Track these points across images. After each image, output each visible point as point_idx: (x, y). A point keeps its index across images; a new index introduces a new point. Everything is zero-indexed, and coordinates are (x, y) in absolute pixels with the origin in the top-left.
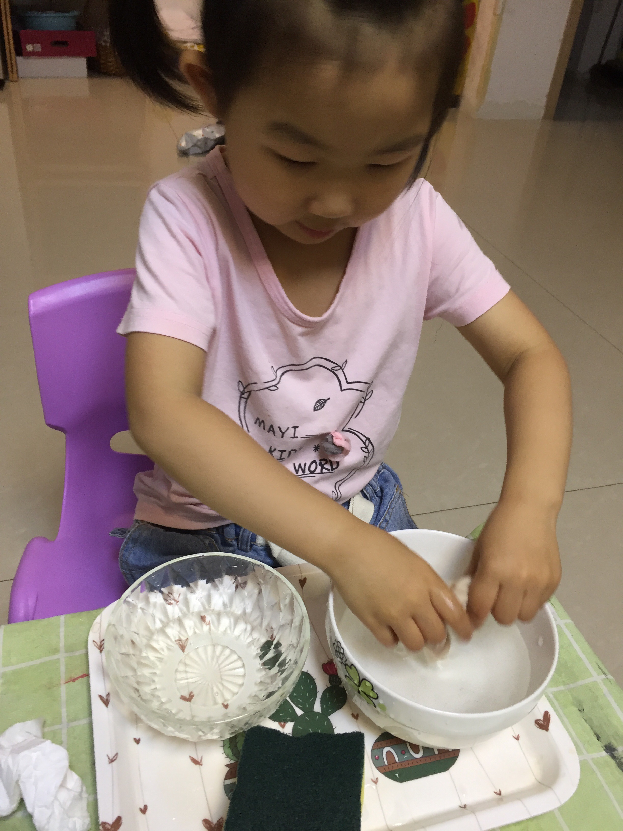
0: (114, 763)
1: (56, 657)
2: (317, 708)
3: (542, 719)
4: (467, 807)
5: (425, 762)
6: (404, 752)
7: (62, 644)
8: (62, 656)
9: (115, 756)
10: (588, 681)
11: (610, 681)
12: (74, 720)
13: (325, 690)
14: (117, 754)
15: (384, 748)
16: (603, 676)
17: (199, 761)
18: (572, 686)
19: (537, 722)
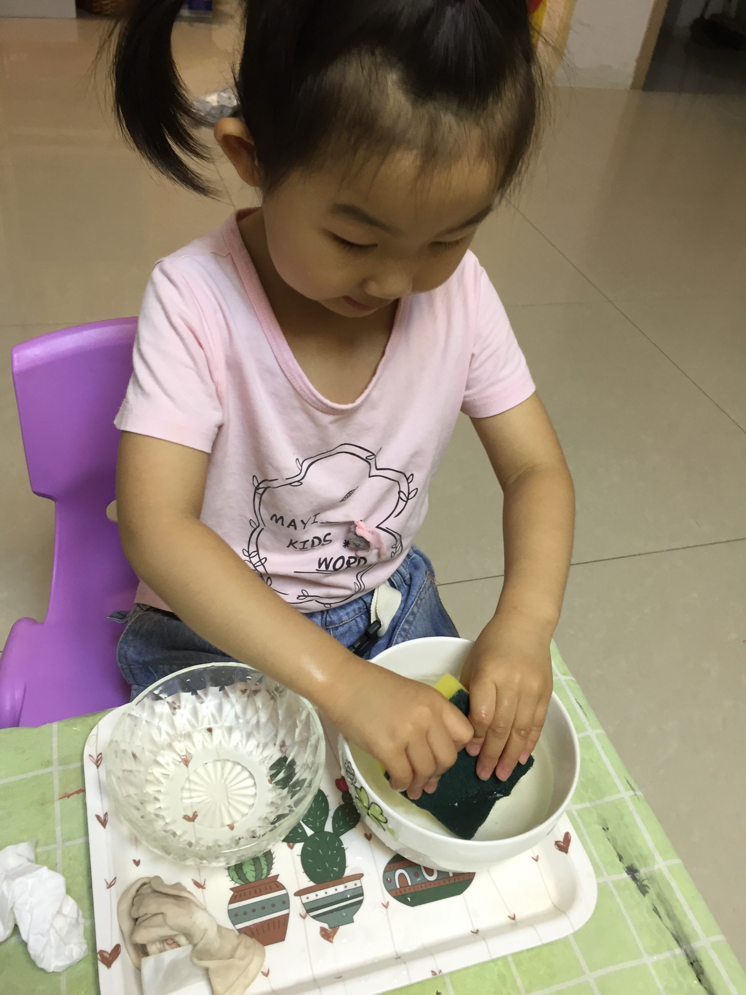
0: (112, 888)
1: (49, 770)
2: (328, 827)
3: (562, 840)
4: (479, 932)
5: (438, 885)
6: (417, 875)
7: (55, 757)
8: (55, 770)
9: (113, 880)
10: (614, 797)
11: (638, 798)
12: (69, 839)
13: (337, 809)
14: (115, 878)
15: (396, 870)
16: (632, 793)
17: (202, 884)
18: (598, 802)
19: (557, 843)
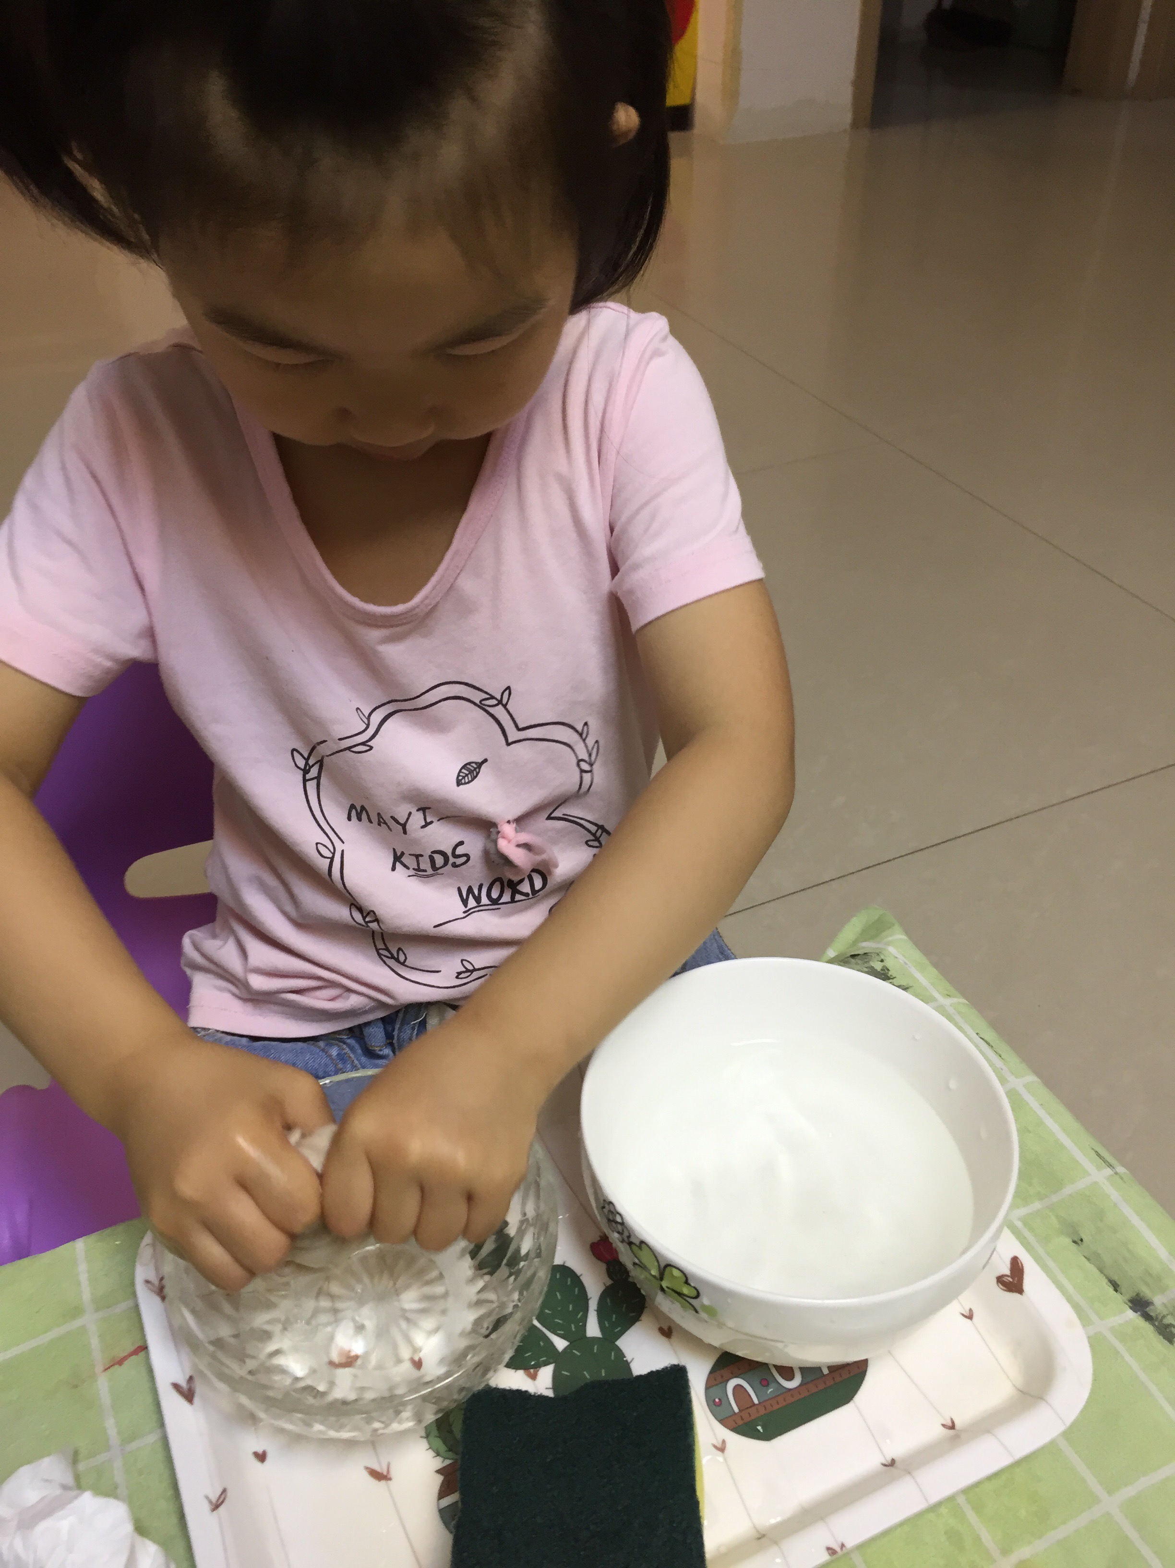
0: (222, 1509)
1: (78, 1323)
2: (593, 1329)
3: (1008, 1272)
4: (897, 1464)
5: (807, 1394)
6: (765, 1383)
7: (86, 1296)
8: (90, 1321)
9: (221, 1495)
10: (1081, 1184)
11: (1122, 1178)
12: (132, 1438)
13: (603, 1292)
14: (224, 1491)
15: (728, 1381)
16: (1108, 1171)
17: (385, 1473)
18: (1055, 1198)
19: (1000, 1280)
